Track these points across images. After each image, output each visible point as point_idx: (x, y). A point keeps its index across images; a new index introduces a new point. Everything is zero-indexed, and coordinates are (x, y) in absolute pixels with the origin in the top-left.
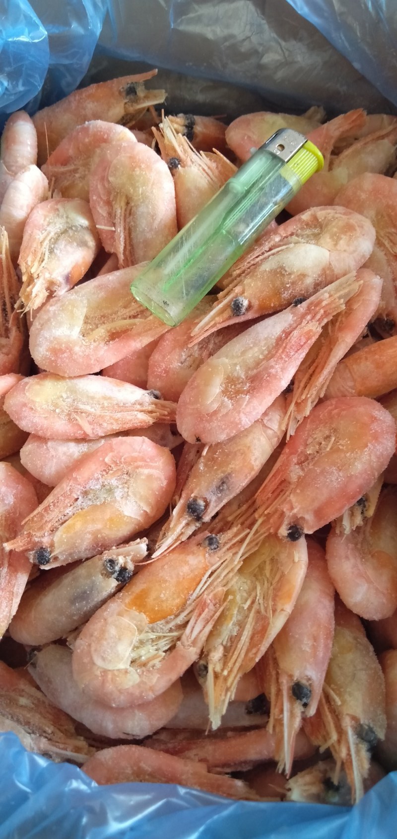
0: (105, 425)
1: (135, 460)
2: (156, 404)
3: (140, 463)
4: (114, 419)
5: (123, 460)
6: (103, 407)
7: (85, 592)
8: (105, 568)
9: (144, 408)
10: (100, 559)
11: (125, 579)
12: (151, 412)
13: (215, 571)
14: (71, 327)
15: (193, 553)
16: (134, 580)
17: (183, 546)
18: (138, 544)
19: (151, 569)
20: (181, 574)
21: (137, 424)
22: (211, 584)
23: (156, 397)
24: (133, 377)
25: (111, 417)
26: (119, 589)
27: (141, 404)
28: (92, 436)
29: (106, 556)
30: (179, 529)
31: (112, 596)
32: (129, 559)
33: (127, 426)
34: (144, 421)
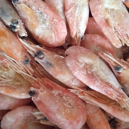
0: (71, 18)
1: (57, 30)
2: (79, 38)
3: (56, 33)
4: (73, 22)
5: (56, 26)
6: (77, 17)
7: (5, 13)
8: (14, 20)
9: (78, 34)
10: (18, 18)
11: (11, 28)
12: (76, 36)
13: (16, 63)
14: (109, 4)
15: (22, 54)
16: (10, 32)
17: (25, 50)
18: (25, 33)
19: (15, 38)
20: (13, 50)
21: (72, 31)
22: (10, 62)
23: (82, 38)
24: (90, 29)
25: (74, 20)
26: (7, 26)
27: (79, 32)
28: (66, 13)
29: (19, 21)
30: (31, 48)
31: (4, 24)
32: (19, 29)
33: (71, 27)
34: (73, 34)
